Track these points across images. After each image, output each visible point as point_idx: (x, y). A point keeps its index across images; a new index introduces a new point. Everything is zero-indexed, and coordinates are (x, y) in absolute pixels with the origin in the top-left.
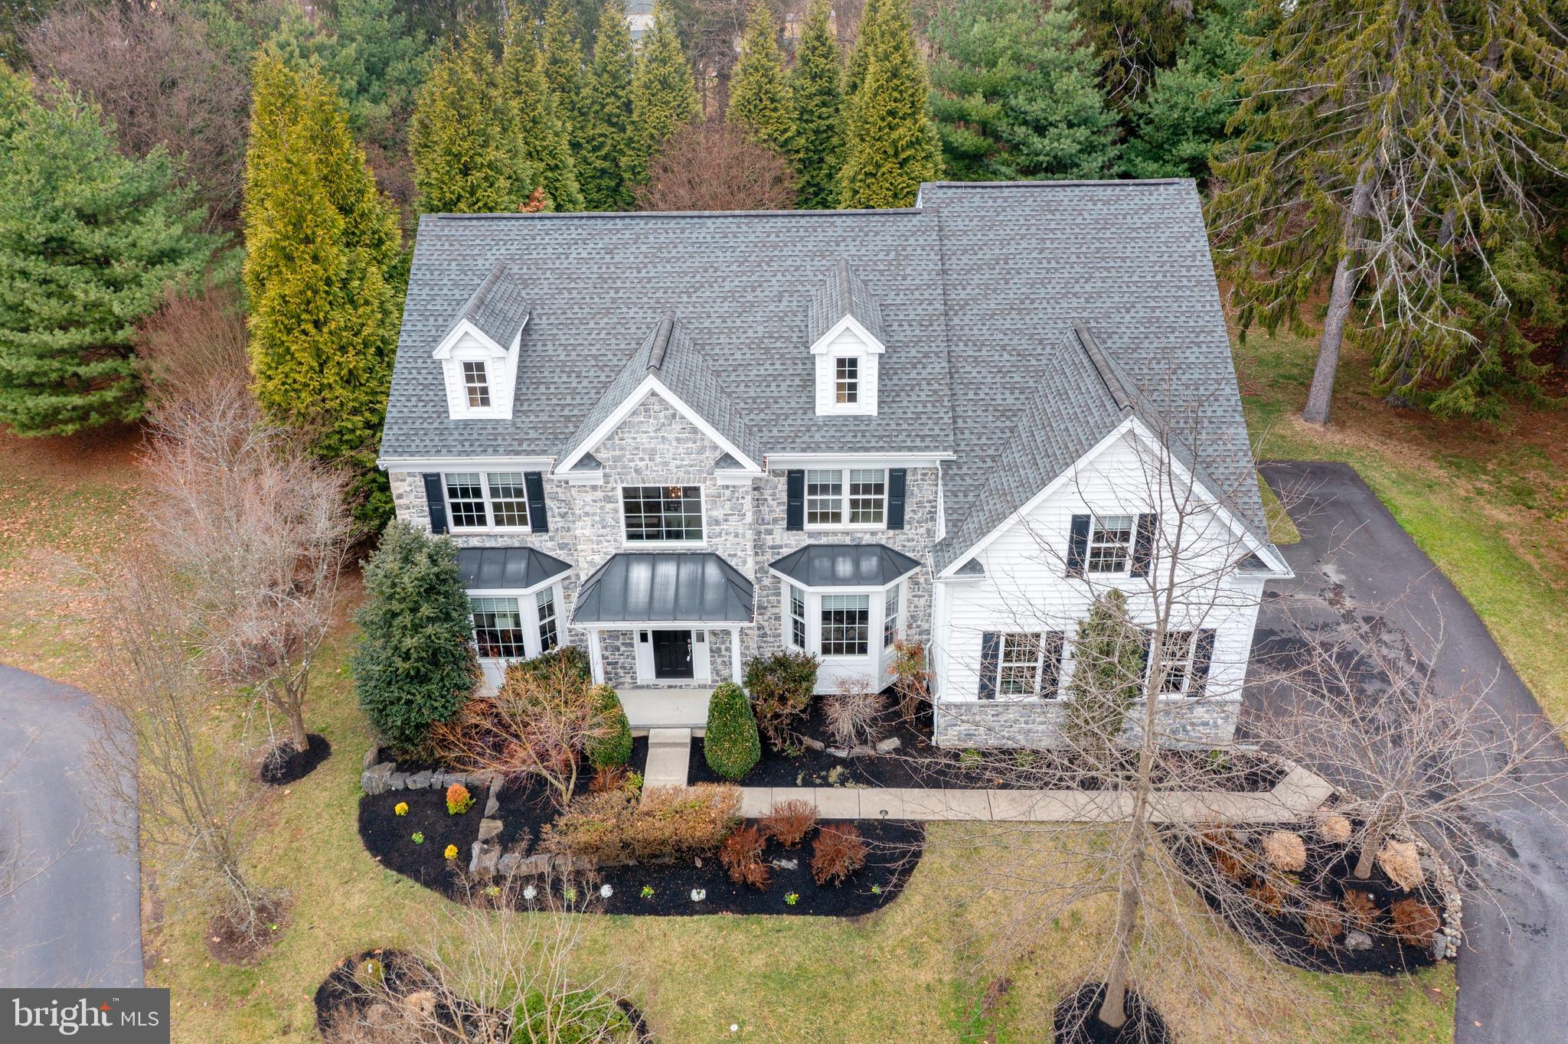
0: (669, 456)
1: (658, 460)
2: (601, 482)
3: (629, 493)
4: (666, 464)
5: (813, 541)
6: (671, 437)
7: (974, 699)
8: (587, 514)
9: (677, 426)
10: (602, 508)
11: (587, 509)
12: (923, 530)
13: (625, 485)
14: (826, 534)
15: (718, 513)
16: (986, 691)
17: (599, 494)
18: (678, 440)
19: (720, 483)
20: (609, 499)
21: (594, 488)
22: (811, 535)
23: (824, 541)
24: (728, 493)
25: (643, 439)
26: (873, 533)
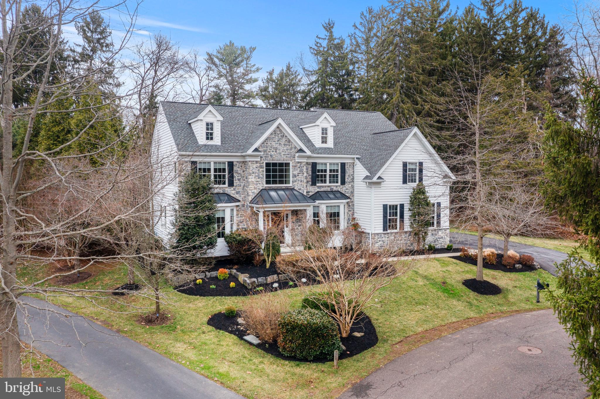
0: (281, 150)
1: (278, 151)
2: (259, 160)
3: (268, 165)
4: (280, 153)
5: (319, 190)
6: (282, 143)
7: (382, 231)
8: (253, 173)
9: (284, 139)
10: (259, 170)
11: (254, 170)
12: (350, 186)
13: (267, 162)
14: (323, 187)
15: (296, 173)
16: (385, 229)
17: (258, 165)
18: (284, 144)
19: (297, 161)
20: (261, 167)
21: (257, 162)
22: (319, 187)
23: (322, 189)
24: (299, 165)
25: (274, 144)
26: (336, 186)
